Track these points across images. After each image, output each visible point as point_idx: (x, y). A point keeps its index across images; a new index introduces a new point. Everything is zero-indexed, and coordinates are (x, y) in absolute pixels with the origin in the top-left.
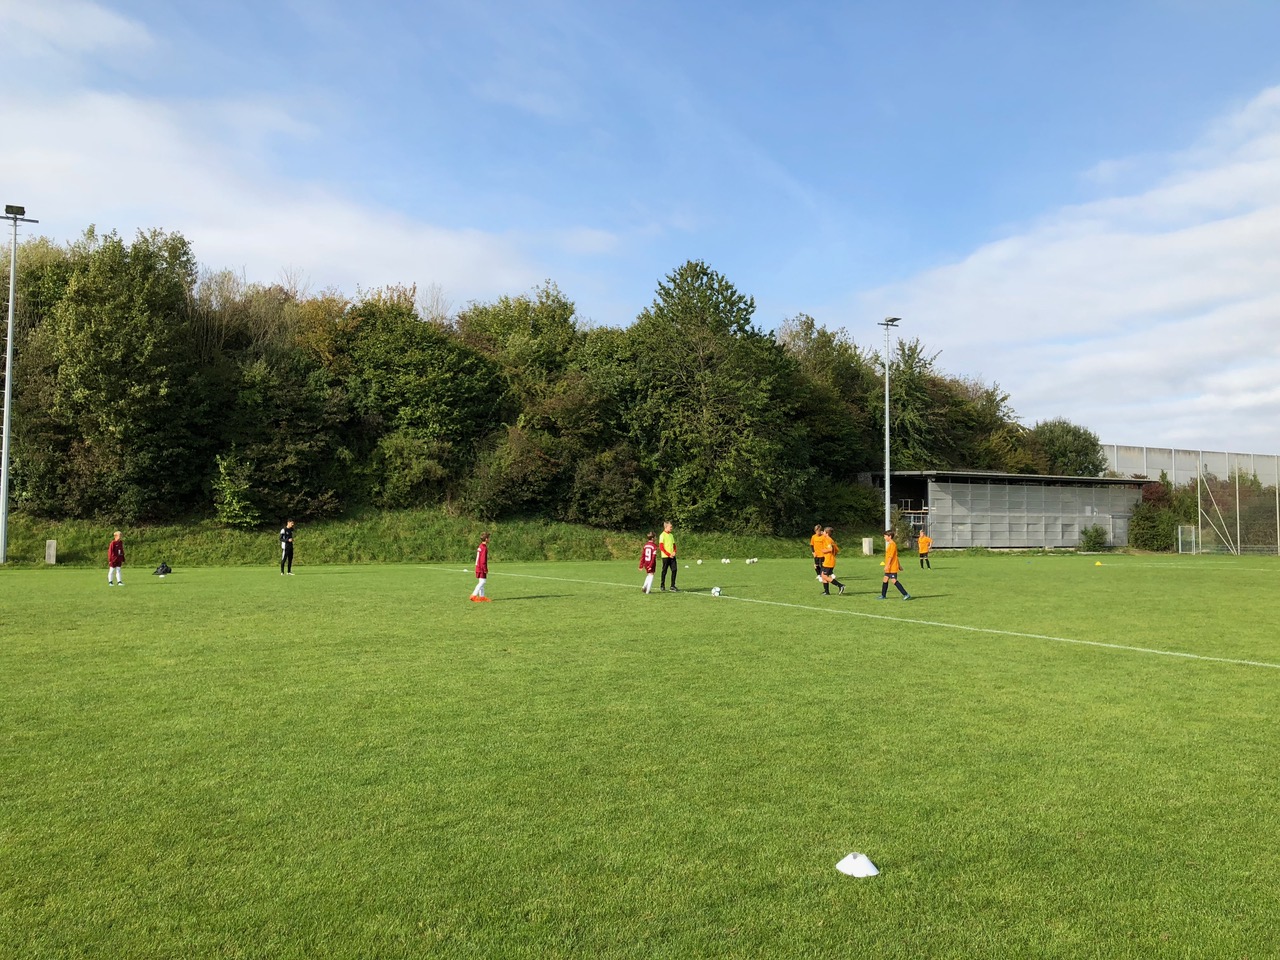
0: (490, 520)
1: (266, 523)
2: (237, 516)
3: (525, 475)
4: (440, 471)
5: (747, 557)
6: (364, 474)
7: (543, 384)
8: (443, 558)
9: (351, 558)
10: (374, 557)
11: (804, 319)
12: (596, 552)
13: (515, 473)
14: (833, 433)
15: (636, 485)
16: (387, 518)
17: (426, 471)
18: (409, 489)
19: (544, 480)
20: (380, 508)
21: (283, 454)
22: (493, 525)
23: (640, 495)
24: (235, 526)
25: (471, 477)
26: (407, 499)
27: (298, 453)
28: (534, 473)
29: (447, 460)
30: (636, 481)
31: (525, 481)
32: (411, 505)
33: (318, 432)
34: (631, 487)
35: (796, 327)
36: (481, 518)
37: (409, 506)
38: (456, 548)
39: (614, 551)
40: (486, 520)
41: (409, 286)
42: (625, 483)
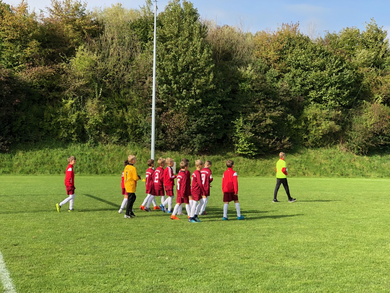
0: (363, 155)
1: (260, 155)
2: (245, 151)
3: (382, 130)
4: (338, 128)
6: (298, 129)
8: (347, 175)
9: (304, 174)
10: (315, 174)
13: (377, 129)
16: (312, 153)
17: (331, 128)
18: (321, 137)
20: (308, 147)
21: (264, 119)
24: (244, 156)
25: (351, 131)
26: (320, 142)
27: (271, 118)
28: (386, 129)
29: (340, 121)
32: (322, 146)
33: (278, 105)
36: (357, 154)
37: (321, 146)
38: (351, 169)
40: (361, 154)
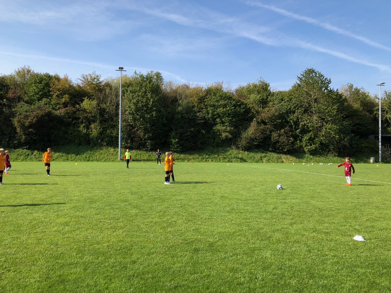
0: (245, 150)
1: (183, 151)
2: (176, 149)
3: (256, 137)
4: (230, 136)
5: (329, 163)
6: (209, 137)
7: (261, 109)
11: (349, 85)
12: (279, 160)
13: (253, 136)
14: (360, 123)
15: (291, 140)
17: (226, 136)
18: (221, 141)
19: (261, 138)
20: (214, 147)
21: (187, 132)
22: (246, 152)
23: (292, 143)
26: (221, 144)
28: (258, 136)
29: (232, 133)
30: (291, 139)
31: (256, 139)
32: (222, 146)
34: (290, 141)
35: (347, 87)
36: (242, 150)
38: (235, 159)
39: (284, 160)
41: (221, 82)
42: (288, 139)
